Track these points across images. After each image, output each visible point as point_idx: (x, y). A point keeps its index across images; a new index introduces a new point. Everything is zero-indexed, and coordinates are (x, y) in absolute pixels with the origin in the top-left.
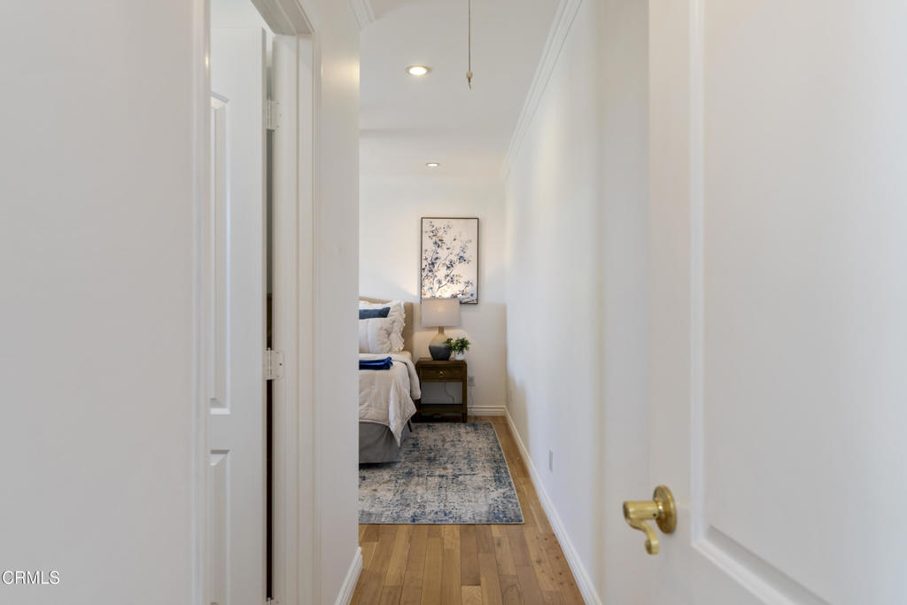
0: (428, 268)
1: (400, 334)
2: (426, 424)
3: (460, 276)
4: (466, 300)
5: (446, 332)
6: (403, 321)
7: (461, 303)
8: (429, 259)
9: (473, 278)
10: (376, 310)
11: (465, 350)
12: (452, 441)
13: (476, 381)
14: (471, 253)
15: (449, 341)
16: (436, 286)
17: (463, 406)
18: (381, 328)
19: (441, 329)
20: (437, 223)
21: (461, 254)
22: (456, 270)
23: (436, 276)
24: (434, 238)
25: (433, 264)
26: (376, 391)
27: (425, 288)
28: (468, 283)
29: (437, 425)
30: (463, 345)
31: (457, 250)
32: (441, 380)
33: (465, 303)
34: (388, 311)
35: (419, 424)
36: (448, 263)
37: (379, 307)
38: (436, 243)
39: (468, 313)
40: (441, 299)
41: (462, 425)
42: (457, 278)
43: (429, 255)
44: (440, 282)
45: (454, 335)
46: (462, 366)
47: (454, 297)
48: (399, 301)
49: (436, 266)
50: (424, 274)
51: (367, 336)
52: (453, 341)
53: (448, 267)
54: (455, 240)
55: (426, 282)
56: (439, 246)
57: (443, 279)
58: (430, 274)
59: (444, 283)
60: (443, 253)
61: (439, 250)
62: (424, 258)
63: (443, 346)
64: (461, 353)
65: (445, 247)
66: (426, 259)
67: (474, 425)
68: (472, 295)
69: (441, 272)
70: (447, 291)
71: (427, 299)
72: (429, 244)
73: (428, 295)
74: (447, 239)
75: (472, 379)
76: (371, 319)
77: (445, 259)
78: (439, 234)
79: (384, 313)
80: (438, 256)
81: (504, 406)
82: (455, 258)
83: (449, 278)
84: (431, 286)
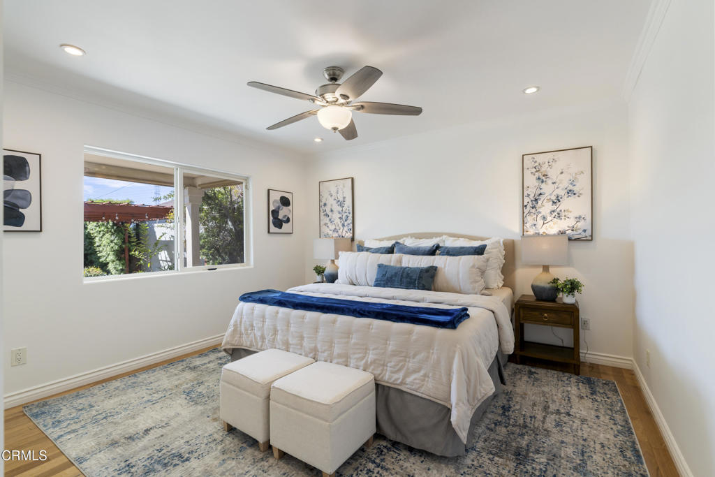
0: (531, 204)
1: (499, 271)
2: (527, 368)
3: (568, 211)
4: (576, 237)
5: (551, 269)
6: (502, 258)
7: (570, 239)
8: (532, 195)
9: (586, 212)
10: (472, 247)
11: (576, 293)
12: (558, 412)
13: (591, 325)
14: (583, 184)
15: (555, 281)
16: (540, 222)
17: (574, 351)
18: (473, 266)
19: (546, 268)
20: (539, 158)
21: (571, 187)
22: (563, 206)
23: (540, 212)
24: (537, 174)
25: (536, 200)
26: (435, 356)
27: (528, 225)
28: (579, 218)
29: (541, 372)
30: (573, 286)
31: (565, 184)
32: (546, 323)
33: (575, 240)
34: (485, 249)
35: (520, 367)
36: (554, 198)
37: (476, 244)
38: (539, 178)
39: (579, 251)
40: (545, 235)
41: (574, 379)
42: (566, 213)
43: (532, 192)
44: (544, 218)
45: (563, 274)
46: (573, 311)
47: (562, 233)
48: (497, 239)
49: (540, 202)
50: (526, 211)
51: (458, 274)
52: (561, 281)
53: (554, 203)
54: (562, 173)
55: (529, 219)
56: (543, 182)
57: (548, 215)
58: (533, 211)
59: (549, 219)
60: (547, 189)
61: (543, 186)
62: (525, 194)
63: (548, 286)
64: (570, 296)
65: (549, 182)
66: (528, 196)
67: (589, 382)
68: (585, 231)
69: (546, 208)
70: (553, 227)
71: (529, 236)
72: (531, 181)
73: (531, 232)
74: (553, 173)
75: (585, 322)
76: (463, 257)
77: (551, 194)
78: (543, 169)
79: (480, 251)
80: (542, 191)
81: (632, 359)
82: (561, 192)
83: (556, 213)
84: (535, 222)
